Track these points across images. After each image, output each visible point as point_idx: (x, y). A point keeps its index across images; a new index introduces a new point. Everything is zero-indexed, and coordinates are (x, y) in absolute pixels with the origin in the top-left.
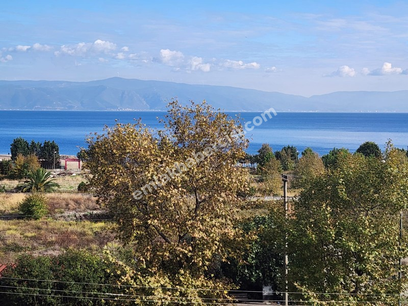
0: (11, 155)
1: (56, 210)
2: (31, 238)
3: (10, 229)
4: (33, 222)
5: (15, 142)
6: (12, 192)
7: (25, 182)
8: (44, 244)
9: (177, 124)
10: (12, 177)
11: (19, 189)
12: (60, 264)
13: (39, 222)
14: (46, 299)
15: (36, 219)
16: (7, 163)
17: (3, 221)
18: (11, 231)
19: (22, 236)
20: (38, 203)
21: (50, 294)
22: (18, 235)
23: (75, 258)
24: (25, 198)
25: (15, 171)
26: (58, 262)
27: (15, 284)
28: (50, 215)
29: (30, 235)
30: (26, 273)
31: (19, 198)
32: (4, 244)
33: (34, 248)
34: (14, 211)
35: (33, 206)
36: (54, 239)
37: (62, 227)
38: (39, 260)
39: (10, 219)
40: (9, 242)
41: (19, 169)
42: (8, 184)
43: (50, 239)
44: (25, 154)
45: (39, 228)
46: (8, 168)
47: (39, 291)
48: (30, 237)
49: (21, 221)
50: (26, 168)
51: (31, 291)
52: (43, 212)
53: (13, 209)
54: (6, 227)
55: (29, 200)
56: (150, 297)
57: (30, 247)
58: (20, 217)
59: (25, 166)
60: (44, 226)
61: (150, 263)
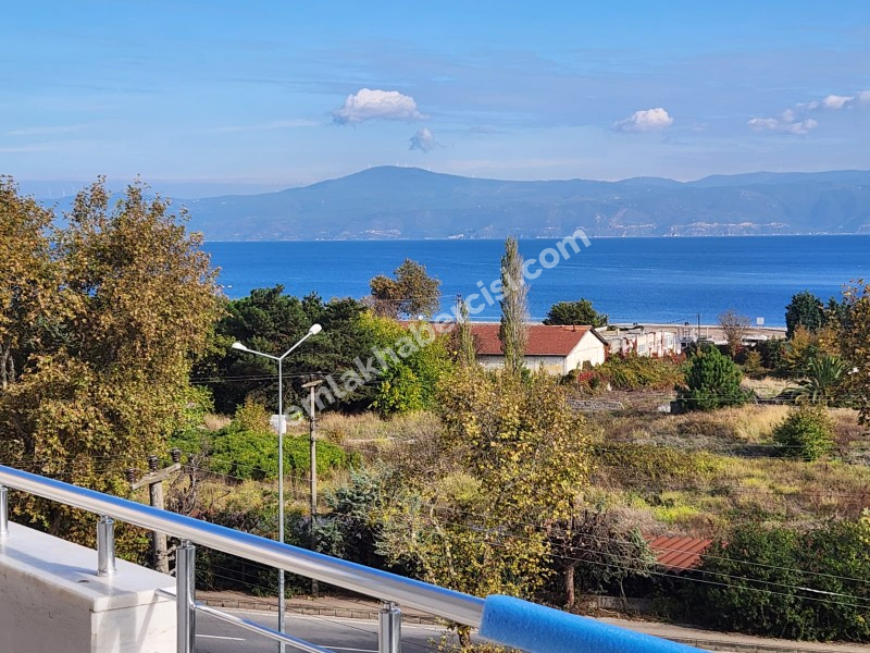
0: (786, 329)
1: (852, 444)
2: (790, 496)
3: (750, 476)
4: (800, 465)
5: (795, 302)
6: (771, 402)
7: (800, 384)
8: (812, 510)
10: (781, 374)
11: (786, 398)
12: (814, 547)
13: (811, 467)
14: (784, 613)
15: (807, 460)
16: (777, 344)
17: (742, 460)
18: (754, 481)
19: (771, 491)
20: (812, 426)
21: (792, 606)
22: (764, 487)
23: (847, 539)
24: (786, 416)
25: (790, 361)
26: (816, 543)
27: (725, 577)
28: (837, 453)
29: (787, 489)
30: (747, 558)
31: (778, 415)
32: (734, 503)
33: (790, 516)
34: (765, 441)
35: (801, 431)
36: (834, 501)
37: (857, 479)
38: (774, 537)
39: (756, 456)
40: (743, 499)
41: (797, 359)
42: (773, 387)
43: (825, 501)
44: (813, 328)
45: (809, 478)
46: (778, 355)
47: (771, 598)
48: (785, 495)
49: (777, 461)
50: (813, 355)
51: (755, 595)
52: (821, 445)
53: (763, 436)
54: (743, 470)
55: (794, 420)
57: (784, 513)
58: (774, 453)
59: (809, 353)
60: (819, 475)
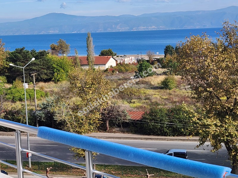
0: (164, 55)
1: (181, 85)
2: (165, 99)
3: (155, 94)
4: (168, 91)
5: (166, 47)
6: (160, 75)
7: (168, 69)
8: (171, 103)
9: (227, 34)
10: (163, 67)
11: (165, 73)
12: (171, 112)
13: (171, 91)
14: (164, 130)
15: (170, 89)
16: (162, 59)
17: (153, 90)
18: (156, 96)
19: (160, 98)
20: (171, 81)
21: (166, 128)
22: (158, 97)
23: (180, 110)
24: (164, 78)
25: (166, 64)
26: (172, 111)
27: (148, 121)
28: (178, 87)
29: (165, 97)
30: (154, 116)
31: (162, 78)
32: (151, 102)
33: (166, 104)
34: (159, 85)
35: (168, 82)
36: (177, 100)
37: (183, 94)
38: (161, 110)
39: (157, 89)
40: (153, 101)
41: (167, 63)
42: (161, 71)
43: (174, 100)
44: (171, 54)
45: (170, 94)
46: (162, 62)
47: (160, 126)
48: (164, 99)
49: (162, 90)
50: (172, 62)
51: (156, 125)
52: (173, 85)
53: (158, 84)
54: (153, 93)
55: (166, 79)
56: (207, 129)
57: (164, 104)
58: (161, 88)
59: (170, 61)
60: (173, 93)
61: (208, 112)
